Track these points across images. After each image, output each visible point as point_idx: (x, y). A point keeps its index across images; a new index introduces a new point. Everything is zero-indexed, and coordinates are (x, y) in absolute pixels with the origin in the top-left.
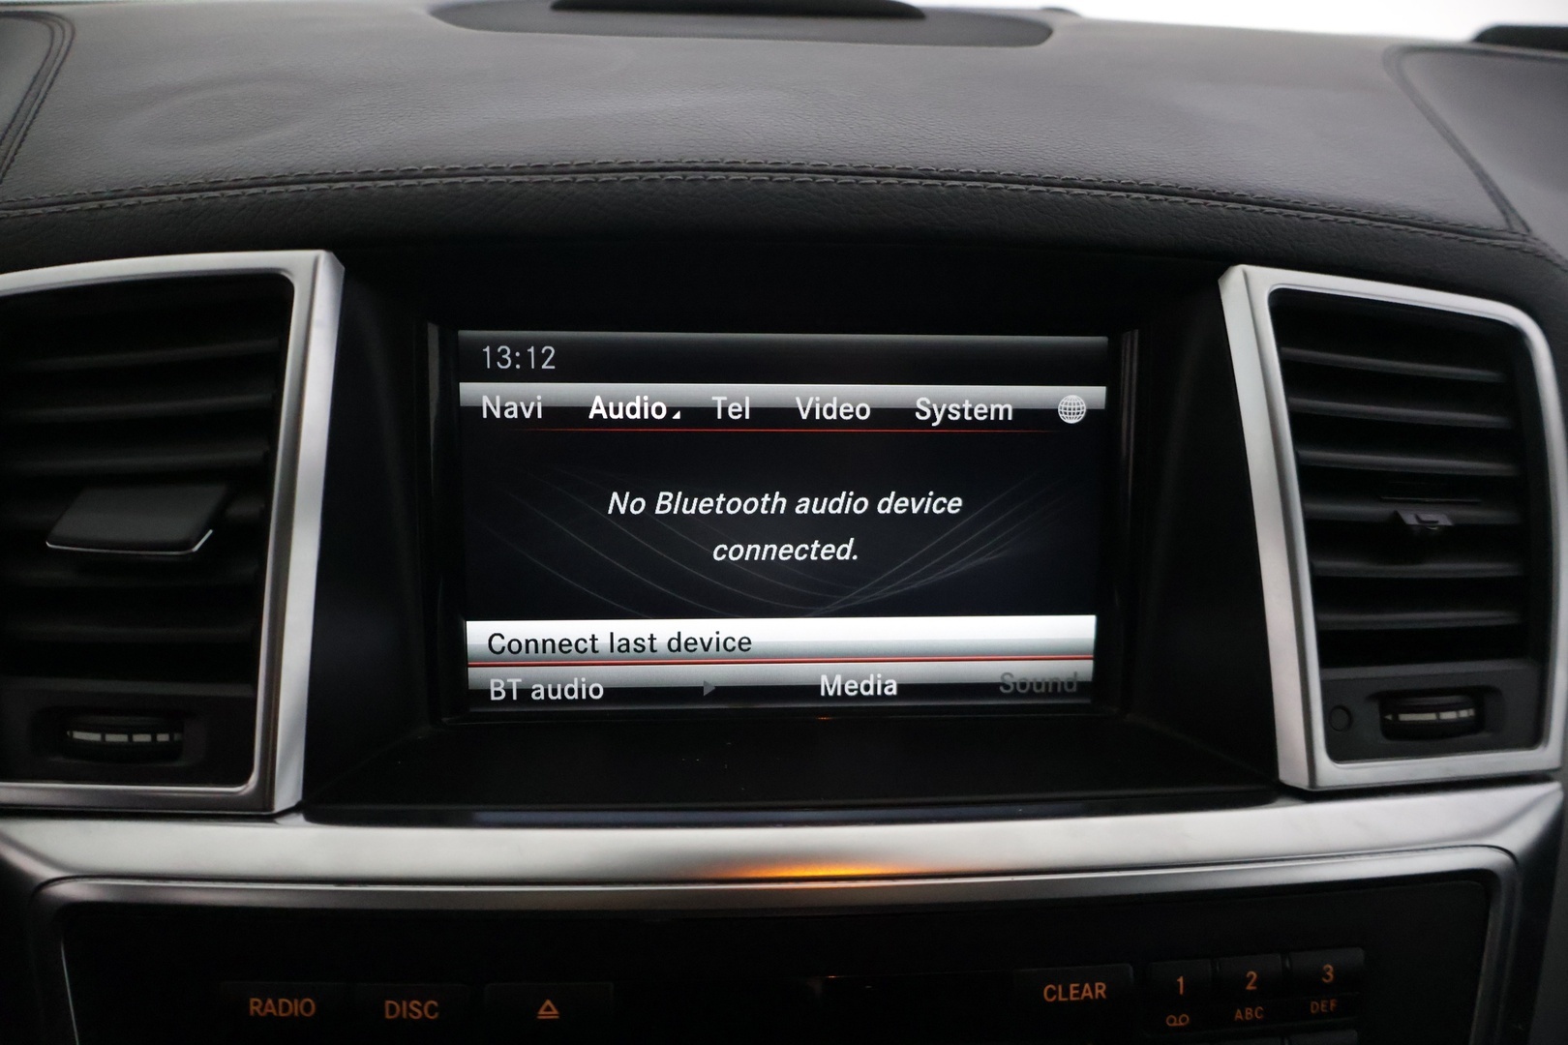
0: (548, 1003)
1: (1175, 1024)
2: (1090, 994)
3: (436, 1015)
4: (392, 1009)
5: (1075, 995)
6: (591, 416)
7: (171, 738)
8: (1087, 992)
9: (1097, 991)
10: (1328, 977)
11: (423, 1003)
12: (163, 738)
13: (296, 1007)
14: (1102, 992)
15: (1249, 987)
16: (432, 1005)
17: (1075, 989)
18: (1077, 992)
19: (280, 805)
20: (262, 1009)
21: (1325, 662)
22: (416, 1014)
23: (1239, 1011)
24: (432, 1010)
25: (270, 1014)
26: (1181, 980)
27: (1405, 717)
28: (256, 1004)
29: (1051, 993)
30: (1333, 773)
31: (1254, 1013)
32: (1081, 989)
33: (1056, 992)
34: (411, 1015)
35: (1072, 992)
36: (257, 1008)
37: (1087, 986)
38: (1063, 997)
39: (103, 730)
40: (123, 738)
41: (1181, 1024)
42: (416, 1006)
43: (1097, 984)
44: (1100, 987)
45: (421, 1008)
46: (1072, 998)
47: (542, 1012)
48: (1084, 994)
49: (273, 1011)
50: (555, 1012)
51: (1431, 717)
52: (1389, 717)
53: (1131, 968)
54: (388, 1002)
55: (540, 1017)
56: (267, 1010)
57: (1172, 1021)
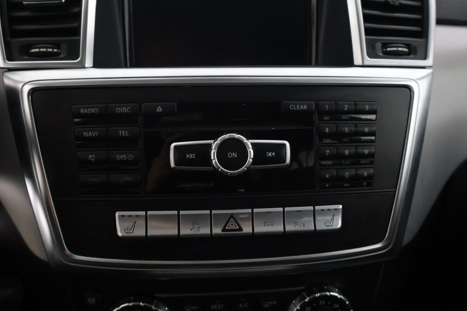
0: (159, 107)
1: (325, 119)
2: (302, 108)
4: (118, 110)
5: (298, 108)
7: (58, 51)
8: (302, 107)
9: (304, 107)
10: (367, 108)
11: (126, 108)
12: (55, 50)
13: (93, 111)
14: (306, 107)
15: (345, 109)
16: (129, 108)
17: (298, 106)
18: (299, 107)
19: (87, 65)
20: (84, 111)
21: (366, 34)
22: (125, 111)
23: (343, 116)
24: (129, 110)
26: (327, 106)
27: (388, 49)
28: (82, 110)
29: (292, 107)
30: (369, 61)
31: (347, 117)
32: (300, 106)
33: (293, 107)
34: (123, 111)
35: (298, 107)
36: (83, 111)
37: (302, 106)
38: (295, 108)
39: (39, 48)
40: (45, 50)
41: (327, 119)
42: (124, 109)
43: (304, 106)
44: (305, 106)
45: (126, 109)
46: (298, 109)
47: (158, 110)
48: (301, 108)
49: (87, 112)
50: (161, 109)
51: (395, 49)
52: (384, 50)
53: (313, 103)
54: (117, 108)
56: (85, 112)
57: (325, 118)
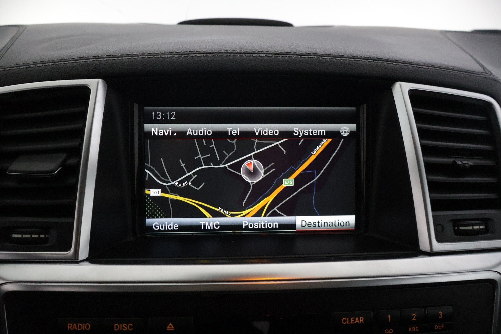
0: (171, 324)
1: (388, 333)
2: (358, 321)
3: (132, 329)
4: (117, 327)
5: (353, 322)
6: (187, 135)
7: (45, 236)
8: (357, 321)
9: (361, 320)
10: (440, 316)
11: (128, 325)
12: (42, 236)
13: (84, 327)
14: (362, 320)
15: (413, 319)
16: (131, 325)
17: (353, 319)
18: (353, 320)
19: (81, 258)
20: (72, 328)
21: (433, 210)
22: (125, 328)
23: (410, 328)
24: (130, 327)
25: (75, 329)
26: (389, 316)
27: (461, 228)
28: (70, 326)
29: (345, 321)
30: (438, 246)
31: (415, 329)
32: (355, 319)
33: (346, 320)
34: (123, 329)
35: (352, 320)
36: (70, 327)
37: (357, 318)
38: (349, 322)
39: (22, 233)
40: (29, 236)
41: (390, 332)
42: (125, 326)
43: (361, 318)
44: (362, 319)
45: (127, 327)
46: (352, 323)
47: (168, 327)
48: (356, 321)
49: (76, 328)
50: (173, 327)
51: (471, 228)
52: (456, 228)
53: (372, 312)
54: (115, 325)
55: (168, 329)
56: (74, 328)
57: (387, 331)
